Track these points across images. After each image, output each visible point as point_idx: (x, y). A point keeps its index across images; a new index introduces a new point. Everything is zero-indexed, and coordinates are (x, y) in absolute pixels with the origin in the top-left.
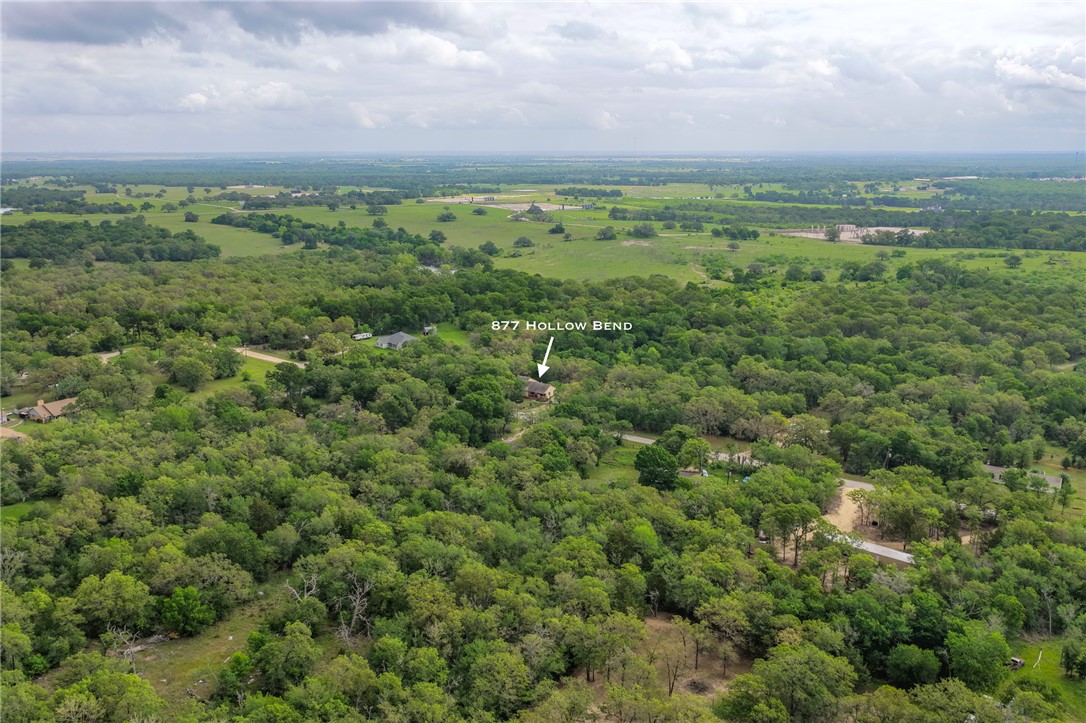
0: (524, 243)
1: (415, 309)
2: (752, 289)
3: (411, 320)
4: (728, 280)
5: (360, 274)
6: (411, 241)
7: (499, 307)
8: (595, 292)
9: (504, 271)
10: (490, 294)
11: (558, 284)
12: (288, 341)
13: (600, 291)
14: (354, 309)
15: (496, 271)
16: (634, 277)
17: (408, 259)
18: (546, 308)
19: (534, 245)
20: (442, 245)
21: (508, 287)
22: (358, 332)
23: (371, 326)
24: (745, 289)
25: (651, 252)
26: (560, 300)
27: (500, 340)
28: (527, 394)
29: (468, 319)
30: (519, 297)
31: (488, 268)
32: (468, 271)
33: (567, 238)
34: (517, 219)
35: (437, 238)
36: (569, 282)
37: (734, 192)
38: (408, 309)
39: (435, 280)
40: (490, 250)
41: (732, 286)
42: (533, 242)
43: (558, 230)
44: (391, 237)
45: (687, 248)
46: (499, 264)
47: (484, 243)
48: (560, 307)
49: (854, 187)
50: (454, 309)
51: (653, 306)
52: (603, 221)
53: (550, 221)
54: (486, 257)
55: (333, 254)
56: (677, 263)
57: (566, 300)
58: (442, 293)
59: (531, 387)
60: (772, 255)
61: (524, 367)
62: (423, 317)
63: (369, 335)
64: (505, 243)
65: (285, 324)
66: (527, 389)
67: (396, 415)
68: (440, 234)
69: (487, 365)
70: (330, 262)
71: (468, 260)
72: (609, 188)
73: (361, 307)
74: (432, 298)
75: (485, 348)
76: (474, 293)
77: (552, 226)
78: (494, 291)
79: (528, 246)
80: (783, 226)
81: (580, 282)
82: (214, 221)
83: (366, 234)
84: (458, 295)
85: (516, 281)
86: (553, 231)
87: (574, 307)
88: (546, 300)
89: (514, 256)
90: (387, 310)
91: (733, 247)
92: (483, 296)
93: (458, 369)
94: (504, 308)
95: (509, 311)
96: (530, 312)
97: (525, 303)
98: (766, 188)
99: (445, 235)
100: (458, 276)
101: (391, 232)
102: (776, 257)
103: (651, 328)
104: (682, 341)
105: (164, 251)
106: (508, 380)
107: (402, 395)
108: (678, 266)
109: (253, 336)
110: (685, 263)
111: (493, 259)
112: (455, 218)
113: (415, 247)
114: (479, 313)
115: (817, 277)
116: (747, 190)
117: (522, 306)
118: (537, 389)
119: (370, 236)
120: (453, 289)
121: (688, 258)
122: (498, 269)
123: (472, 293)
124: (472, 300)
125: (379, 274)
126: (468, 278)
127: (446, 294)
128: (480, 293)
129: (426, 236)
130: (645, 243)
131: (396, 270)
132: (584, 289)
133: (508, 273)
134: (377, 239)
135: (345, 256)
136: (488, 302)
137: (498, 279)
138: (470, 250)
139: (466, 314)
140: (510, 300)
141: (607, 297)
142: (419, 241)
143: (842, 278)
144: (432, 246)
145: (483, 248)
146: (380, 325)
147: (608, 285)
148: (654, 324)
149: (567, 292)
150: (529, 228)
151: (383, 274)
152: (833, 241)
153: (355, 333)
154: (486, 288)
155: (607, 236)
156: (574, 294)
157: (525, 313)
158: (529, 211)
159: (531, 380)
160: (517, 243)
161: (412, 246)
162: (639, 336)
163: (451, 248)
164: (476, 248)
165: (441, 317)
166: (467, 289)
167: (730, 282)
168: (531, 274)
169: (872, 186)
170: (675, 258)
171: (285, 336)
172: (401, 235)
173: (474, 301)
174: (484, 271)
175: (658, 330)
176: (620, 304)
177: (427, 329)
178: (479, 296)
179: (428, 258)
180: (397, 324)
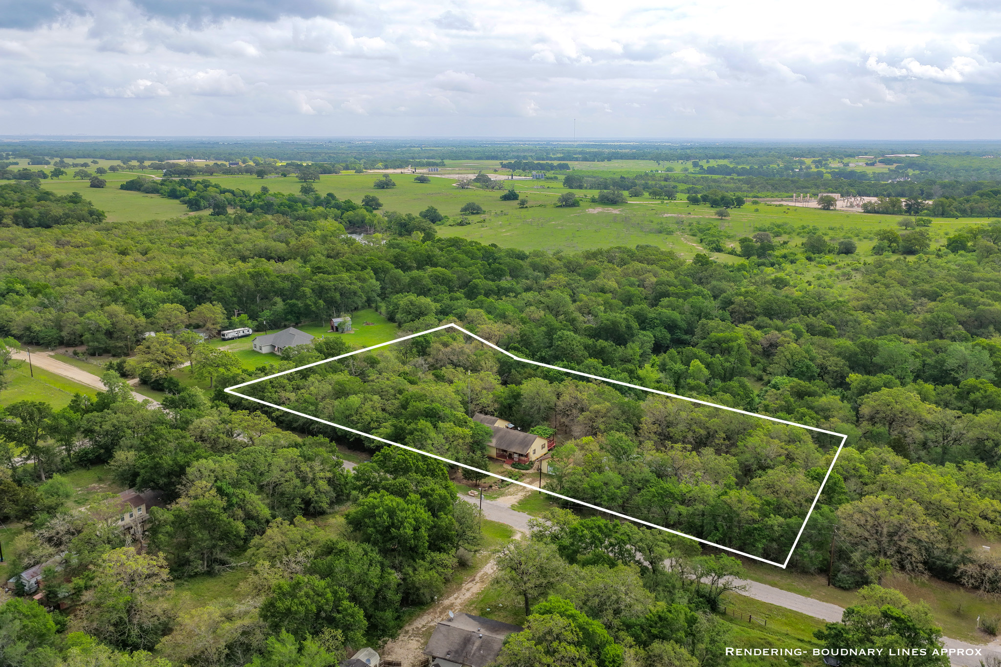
0: (472, 209)
1: (320, 291)
2: (772, 265)
3: (314, 308)
4: (732, 253)
5: (262, 243)
6: (338, 207)
7: (443, 288)
8: (571, 268)
9: (449, 240)
10: (430, 270)
11: (522, 257)
12: (112, 343)
13: (580, 266)
14: (229, 292)
15: (439, 240)
16: (619, 248)
17: (330, 225)
18: (511, 290)
19: (484, 212)
20: (375, 212)
21: (454, 260)
22: (231, 326)
23: (253, 317)
24: (764, 264)
25: (626, 220)
26: (527, 278)
27: (445, 345)
28: (493, 453)
29: (397, 306)
30: (471, 273)
31: (429, 236)
32: (403, 241)
33: (523, 204)
34: (463, 186)
35: (371, 204)
36: (536, 254)
37: (683, 166)
38: (308, 291)
39: (358, 251)
40: (433, 217)
41: (743, 261)
42: (484, 208)
43: (511, 196)
44: (318, 202)
45: (666, 215)
46: (443, 232)
47: (424, 209)
48: (528, 289)
49: (802, 163)
50: (379, 291)
51: (663, 287)
52: (558, 190)
53: (500, 188)
54: (426, 223)
55: (239, 220)
56: (661, 232)
57: (536, 279)
58: (364, 268)
59: (501, 438)
60: (773, 224)
61: (486, 399)
62: (331, 303)
63: (248, 331)
64: (450, 210)
65: (111, 316)
66: (494, 442)
67: (217, 534)
68: (374, 199)
69: (421, 398)
70: (230, 229)
71: (404, 227)
72: (556, 163)
73: (240, 288)
74: (345, 275)
75: (420, 360)
76: (410, 268)
77: (505, 192)
78: (435, 265)
79: (478, 213)
80: (759, 195)
81: (550, 254)
82: (123, 187)
83: (289, 200)
84: (386, 271)
85: (466, 253)
86: (506, 198)
87: (550, 288)
88: (509, 278)
89: (461, 224)
90: (281, 293)
91: (721, 214)
92: (421, 273)
93: (368, 405)
94: (451, 290)
95: (458, 294)
96: (487, 295)
97: (481, 282)
98: (713, 163)
99: (381, 201)
100: (391, 246)
101: (317, 198)
102: (779, 226)
103: (674, 321)
104: (739, 346)
105: (31, 216)
106: (459, 430)
107: (236, 484)
108: (662, 236)
109: (63, 334)
110: (670, 233)
111: (437, 228)
112: (394, 185)
113: (342, 213)
114: (412, 297)
115: (848, 250)
116: (695, 165)
117: (476, 286)
118: (511, 444)
119: (293, 200)
120: (378, 263)
121: (673, 227)
122: (443, 237)
123: (406, 268)
124: (405, 277)
125: (287, 243)
126: (403, 249)
127: (369, 270)
128: (418, 268)
129: (358, 201)
130: (614, 211)
131: (310, 239)
132: (557, 263)
133: (455, 243)
134: (300, 204)
135: (253, 222)
136: (427, 282)
137: (441, 249)
138: (409, 215)
139: (394, 298)
140: (459, 278)
141: (591, 275)
142: (349, 206)
143: (878, 250)
144: (363, 212)
145: (424, 215)
146: (266, 315)
147: (588, 258)
148: (676, 315)
149: (535, 267)
150: (476, 195)
151: (293, 242)
152: (828, 209)
153: (227, 328)
154: (428, 261)
155: (568, 203)
156: (547, 271)
157: (481, 297)
158: (477, 180)
159: (501, 424)
160: (464, 210)
161: (339, 212)
162: (658, 334)
163: (386, 214)
164: (416, 214)
165: (360, 301)
166: (399, 263)
167: (736, 255)
168: (485, 243)
169: (820, 162)
170: (655, 226)
171: (109, 334)
172: (329, 201)
173: (408, 279)
174: (424, 241)
175: (684, 325)
176: (612, 284)
177: (336, 321)
178: (415, 273)
179: (356, 226)
180: (291, 312)
